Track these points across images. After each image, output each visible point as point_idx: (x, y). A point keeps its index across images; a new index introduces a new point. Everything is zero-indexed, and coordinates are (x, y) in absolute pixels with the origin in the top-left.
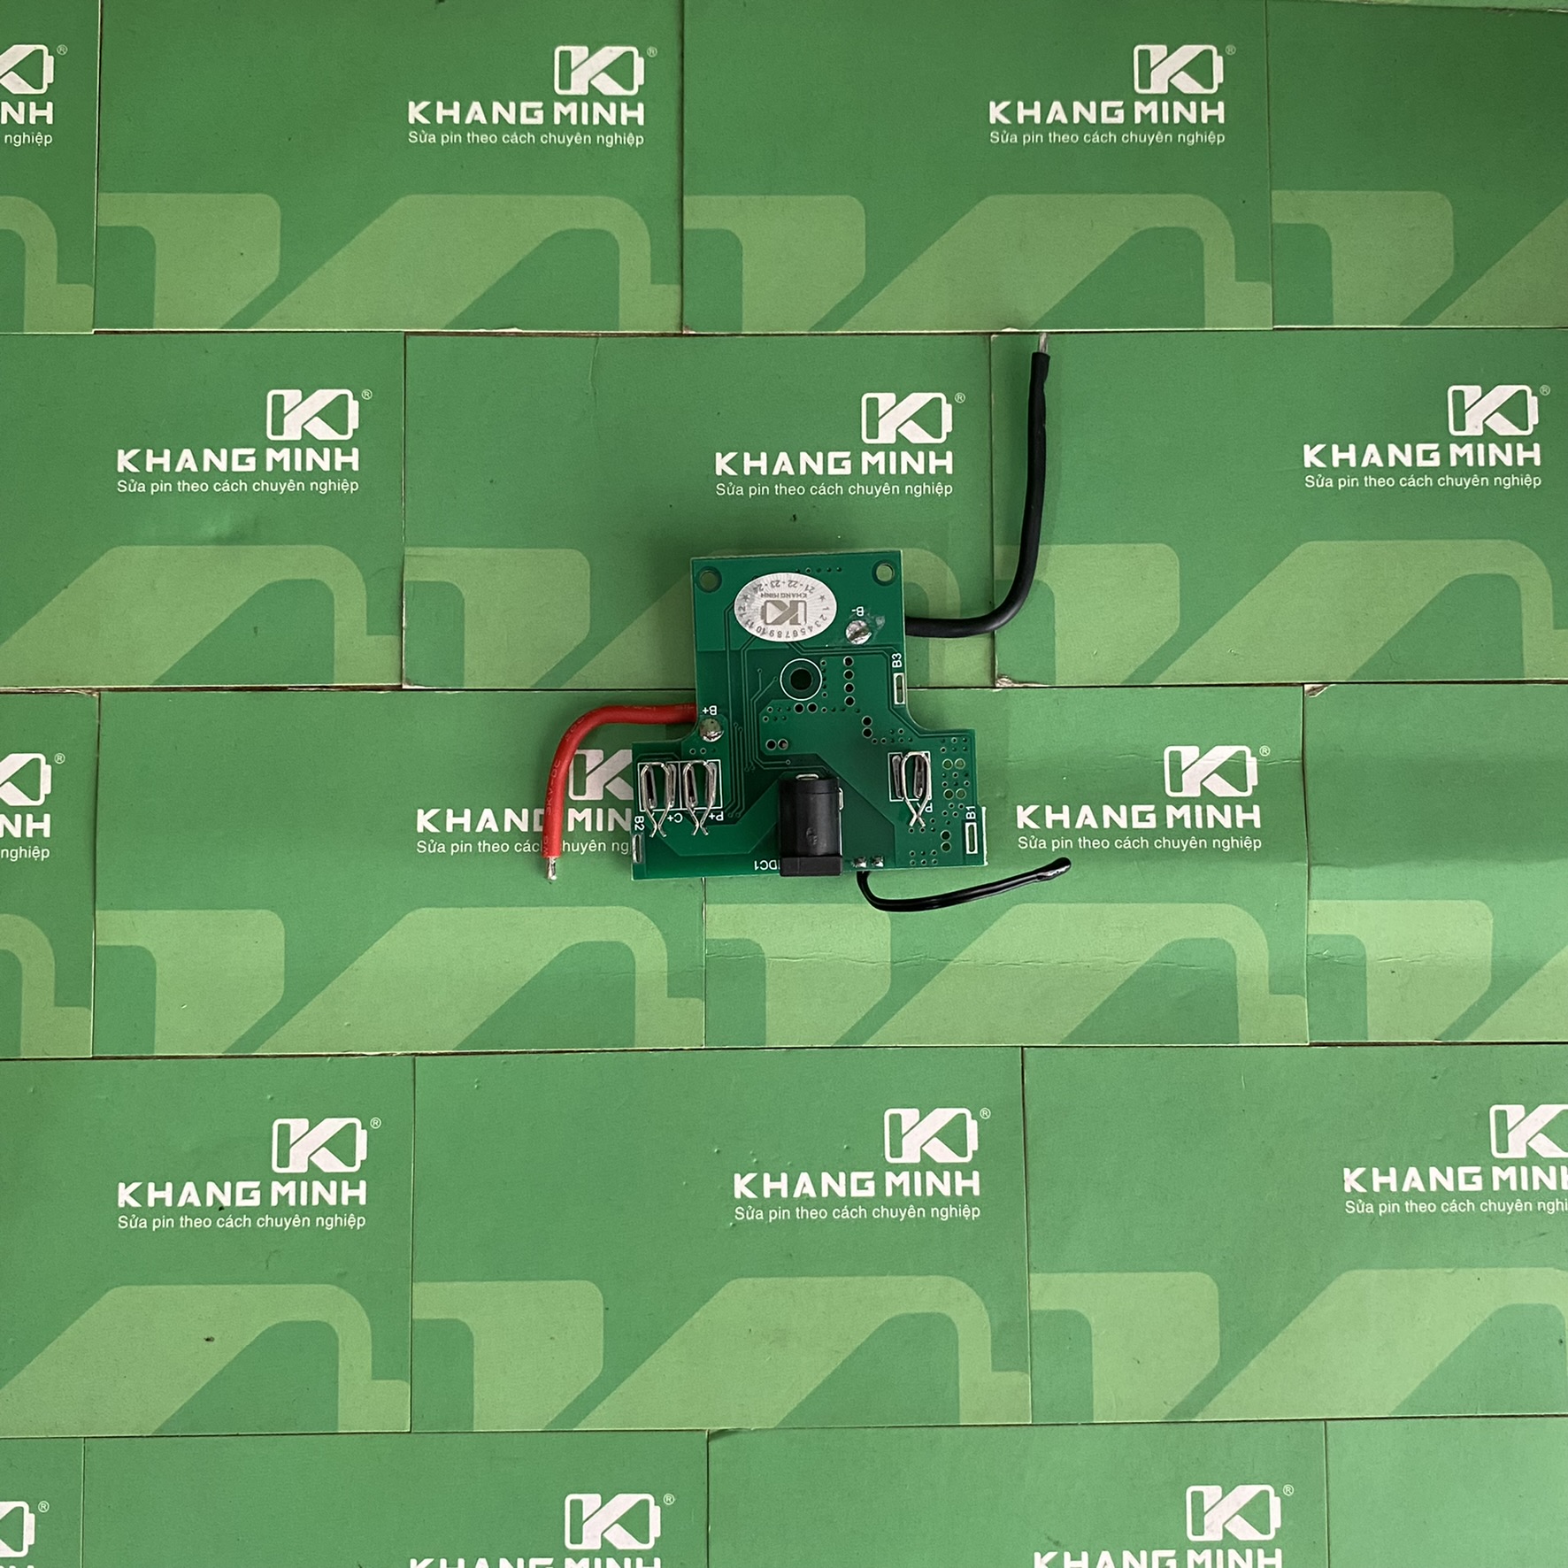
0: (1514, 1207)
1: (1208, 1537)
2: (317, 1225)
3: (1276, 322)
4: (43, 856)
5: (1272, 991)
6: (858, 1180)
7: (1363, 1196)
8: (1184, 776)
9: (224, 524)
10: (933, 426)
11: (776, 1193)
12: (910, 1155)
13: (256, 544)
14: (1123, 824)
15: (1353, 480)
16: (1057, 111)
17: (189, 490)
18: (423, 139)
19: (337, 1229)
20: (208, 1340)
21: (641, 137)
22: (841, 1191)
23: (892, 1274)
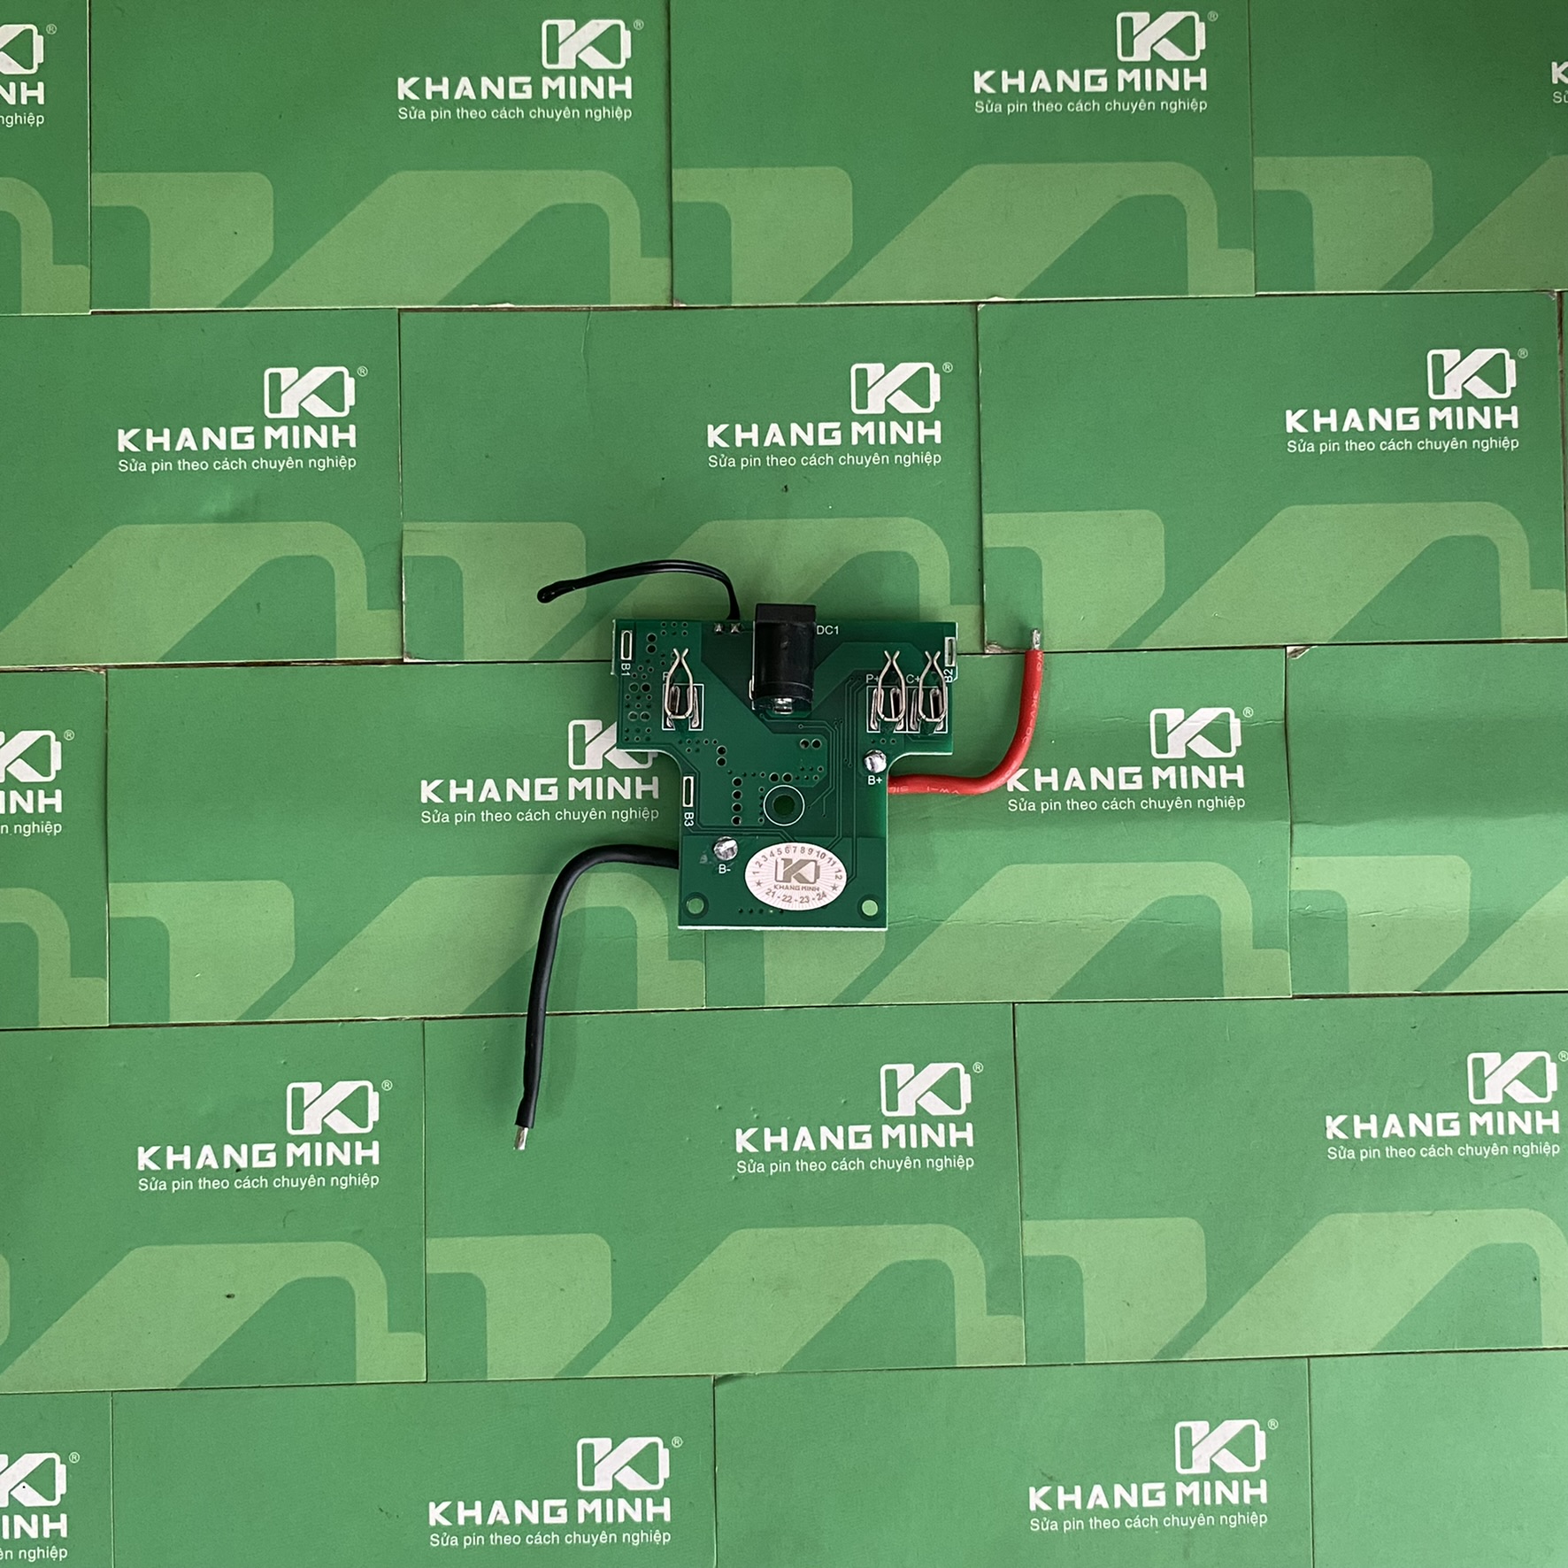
0: (1490, 1151)
1: (1195, 1470)
2: (332, 1184)
3: (1258, 288)
4: (56, 831)
5: (1256, 946)
6: (856, 1133)
7: (1345, 1142)
8: (1169, 737)
9: (225, 500)
10: (922, 398)
11: (776, 1146)
12: (906, 1108)
13: (256, 521)
14: (1110, 785)
15: (1334, 444)
16: (1041, 80)
17: (189, 468)
18: (413, 116)
19: (351, 1187)
20: (228, 1296)
21: (630, 111)
22: (839, 1145)
23: (889, 1223)
